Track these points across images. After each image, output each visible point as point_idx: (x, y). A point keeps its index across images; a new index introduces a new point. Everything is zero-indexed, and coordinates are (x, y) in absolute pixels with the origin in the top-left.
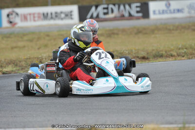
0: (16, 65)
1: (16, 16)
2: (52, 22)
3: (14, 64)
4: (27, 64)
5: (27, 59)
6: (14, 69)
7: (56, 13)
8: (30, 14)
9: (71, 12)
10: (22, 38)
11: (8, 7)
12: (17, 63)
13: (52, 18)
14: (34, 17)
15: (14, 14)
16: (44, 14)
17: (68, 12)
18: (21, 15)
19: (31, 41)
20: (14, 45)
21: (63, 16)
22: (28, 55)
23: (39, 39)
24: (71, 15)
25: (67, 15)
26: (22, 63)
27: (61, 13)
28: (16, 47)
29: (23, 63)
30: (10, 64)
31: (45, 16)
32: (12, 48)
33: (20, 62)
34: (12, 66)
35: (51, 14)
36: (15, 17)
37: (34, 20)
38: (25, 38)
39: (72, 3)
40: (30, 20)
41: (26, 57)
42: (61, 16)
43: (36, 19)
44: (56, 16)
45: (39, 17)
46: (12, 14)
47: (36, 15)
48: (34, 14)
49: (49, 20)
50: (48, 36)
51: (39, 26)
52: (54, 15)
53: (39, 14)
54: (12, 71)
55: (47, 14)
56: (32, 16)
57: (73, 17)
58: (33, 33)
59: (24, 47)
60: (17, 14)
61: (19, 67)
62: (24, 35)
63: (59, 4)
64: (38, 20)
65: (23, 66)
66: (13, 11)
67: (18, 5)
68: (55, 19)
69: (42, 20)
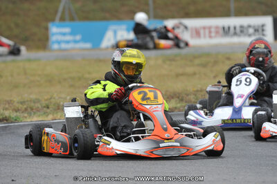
0: (182, 100)
1: (185, 30)
2: (235, 40)
3: (178, 97)
4: (197, 99)
5: (197, 91)
6: (179, 105)
7: (242, 27)
8: (204, 28)
9: (263, 26)
10: (191, 61)
11: (173, 17)
12: (183, 97)
13: (235, 34)
14: (210, 32)
15: (182, 28)
16: (224, 28)
17: (258, 26)
18: (192, 29)
19: (204, 65)
20: (180, 71)
21: (251, 31)
22: (199, 86)
23: (216, 63)
24: (263, 30)
25: (256, 31)
26: (189, 96)
27: (249, 26)
28: (182, 75)
29: (192, 97)
30: (173, 98)
31: (226, 31)
32: (177, 75)
33: (187, 95)
34: (176, 101)
35: (235, 28)
36: (183, 31)
37: (210, 37)
38: (197, 61)
39: (265, 14)
40: (205, 36)
41: (195, 89)
42: (248, 31)
43: (213, 34)
44: (242, 31)
45: (217, 32)
46: (178, 27)
47: (213, 30)
48: (210, 28)
49: (232, 36)
50: (228, 59)
51: (216, 46)
52: (238, 30)
53: (217, 27)
54: (176, 108)
55: (229, 28)
56: (207, 31)
57: (265, 33)
58: (208, 55)
59: (194, 74)
60: (186, 28)
61: (186, 102)
62: (195, 57)
63: (246, 14)
64: (215, 37)
65: (191, 102)
66: (181, 23)
67: (188, 15)
68: (239, 36)
69: (222, 36)
